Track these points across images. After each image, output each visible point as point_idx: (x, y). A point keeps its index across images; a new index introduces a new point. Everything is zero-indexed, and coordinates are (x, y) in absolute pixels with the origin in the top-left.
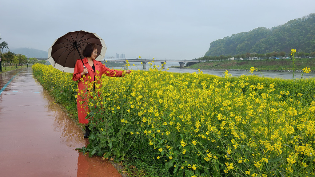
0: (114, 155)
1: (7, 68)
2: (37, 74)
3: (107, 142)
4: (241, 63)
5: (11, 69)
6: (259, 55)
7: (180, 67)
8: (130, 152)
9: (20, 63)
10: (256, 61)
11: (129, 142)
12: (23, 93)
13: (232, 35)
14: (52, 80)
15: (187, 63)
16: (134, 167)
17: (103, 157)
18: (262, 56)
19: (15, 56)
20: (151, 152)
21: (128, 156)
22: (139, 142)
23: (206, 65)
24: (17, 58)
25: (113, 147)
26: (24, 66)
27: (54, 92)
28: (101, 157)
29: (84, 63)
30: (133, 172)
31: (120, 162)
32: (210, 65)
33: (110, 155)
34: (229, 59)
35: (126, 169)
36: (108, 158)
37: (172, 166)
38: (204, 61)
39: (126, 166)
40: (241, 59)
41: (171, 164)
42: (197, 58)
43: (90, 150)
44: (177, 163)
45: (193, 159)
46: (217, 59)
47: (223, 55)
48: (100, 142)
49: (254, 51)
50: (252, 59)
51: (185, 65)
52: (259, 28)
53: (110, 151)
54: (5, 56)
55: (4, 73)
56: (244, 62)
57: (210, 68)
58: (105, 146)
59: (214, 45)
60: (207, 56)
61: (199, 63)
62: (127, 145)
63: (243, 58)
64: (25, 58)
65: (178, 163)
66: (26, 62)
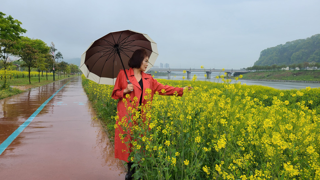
1: (60, 77)
4: (298, 74)
6: (319, 64)
7: (227, 77)
10: (316, 72)
12: (67, 104)
13: (287, 43)
15: (234, 73)
23: (256, 75)
24: (69, 67)
29: (128, 75)
32: (260, 75)
34: (282, 69)
38: (254, 71)
40: (297, 69)
42: (246, 68)
46: (269, 68)
47: (275, 64)
49: (313, 60)
50: (311, 69)
51: (232, 75)
52: (319, 35)
55: (57, 82)
56: (301, 72)
57: (261, 79)
59: (265, 53)
60: (257, 65)
61: (248, 73)
63: (300, 68)
64: (77, 67)
66: (77, 71)
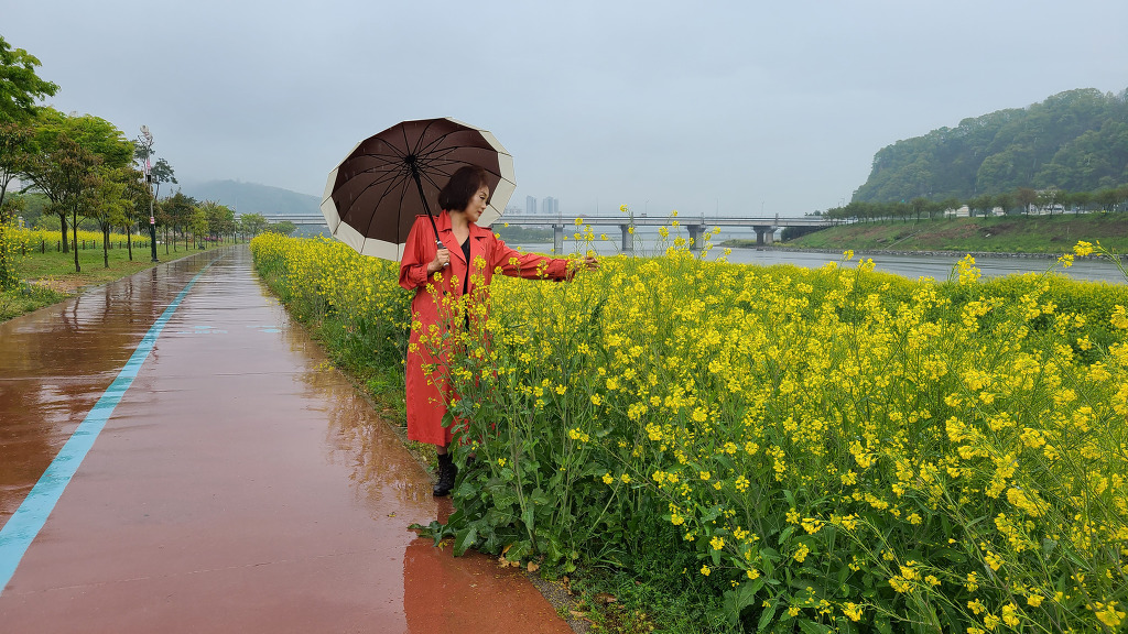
0: (539, 555)
1: (171, 247)
2: (269, 269)
3: (516, 507)
4: (999, 229)
5: (184, 251)
6: (1069, 195)
7: (760, 244)
8: (595, 546)
9: (212, 232)
10: (1058, 221)
11: (593, 510)
12: (226, 332)
13: (961, 123)
14: (318, 289)
15: (783, 228)
16: (610, 600)
17: (502, 559)
18: (1081, 202)
19: (196, 209)
20: (670, 550)
21: (587, 559)
22: (626, 510)
23: (856, 234)
24: (203, 214)
25: (536, 524)
26: (226, 244)
27: (325, 330)
28: (495, 558)
29: (439, 229)
30: (609, 616)
31: (560, 578)
32: (872, 236)
33: (526, 553)
34: (947, 213)
35: (582, 603)
36: (518, 563)
37: (751, 602)
38: (850, 222)
39: (583, 594)
40: (998, 212)
41: (746, 598)
42: (824, 210)
43: (456, 533)
44: (771, 594)
45: (830, 582)
46: (902, 212)
47: (924, 196)
48: (490, 504)
49: (1052, 179)
50: (1043, 213)
51: (777, 236)
52: (1072, 94)
53: (527, 537)
54: (167, 208)
55: (164, 265)
56: (1009, 222)
57: (874, 247)
58: (509, 521)
59: (888, 159)
60: (862, 202)
61: (832, 230)
62: (583, 521)
63: (1005, 208)
64: (229, 215)
65: (775, 595)
66: (231, 229)
